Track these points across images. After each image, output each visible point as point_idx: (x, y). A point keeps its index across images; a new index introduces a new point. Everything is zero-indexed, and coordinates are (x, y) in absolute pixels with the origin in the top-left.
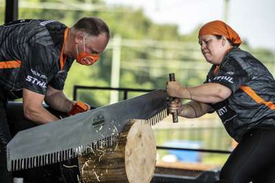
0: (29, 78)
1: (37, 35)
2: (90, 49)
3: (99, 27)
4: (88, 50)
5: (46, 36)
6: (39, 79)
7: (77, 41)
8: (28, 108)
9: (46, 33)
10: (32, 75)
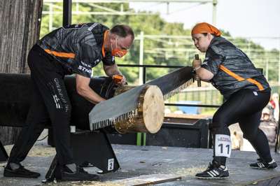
0: (80, 67)
1: (86, 38)
2: (121, 46)
3: (127, 32)
4: (119, 47)
5: (92, 39)
6: (87, 68)
7: (111, 41)
8: (79, 87)
9: (92, 36)
10: (82, 65)
